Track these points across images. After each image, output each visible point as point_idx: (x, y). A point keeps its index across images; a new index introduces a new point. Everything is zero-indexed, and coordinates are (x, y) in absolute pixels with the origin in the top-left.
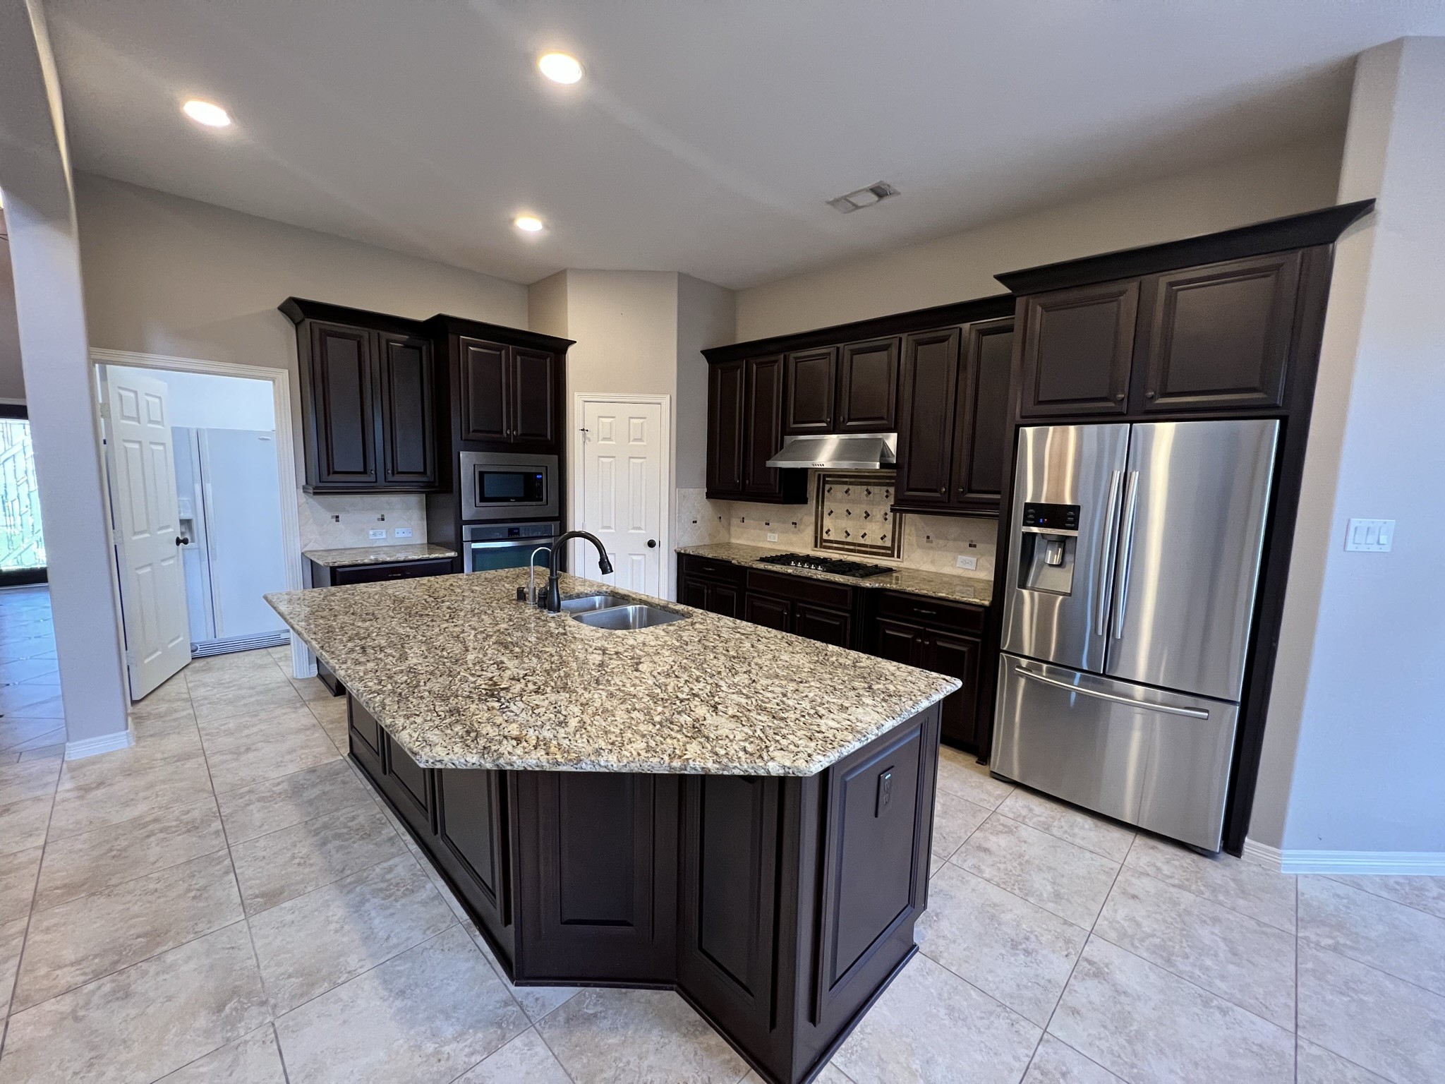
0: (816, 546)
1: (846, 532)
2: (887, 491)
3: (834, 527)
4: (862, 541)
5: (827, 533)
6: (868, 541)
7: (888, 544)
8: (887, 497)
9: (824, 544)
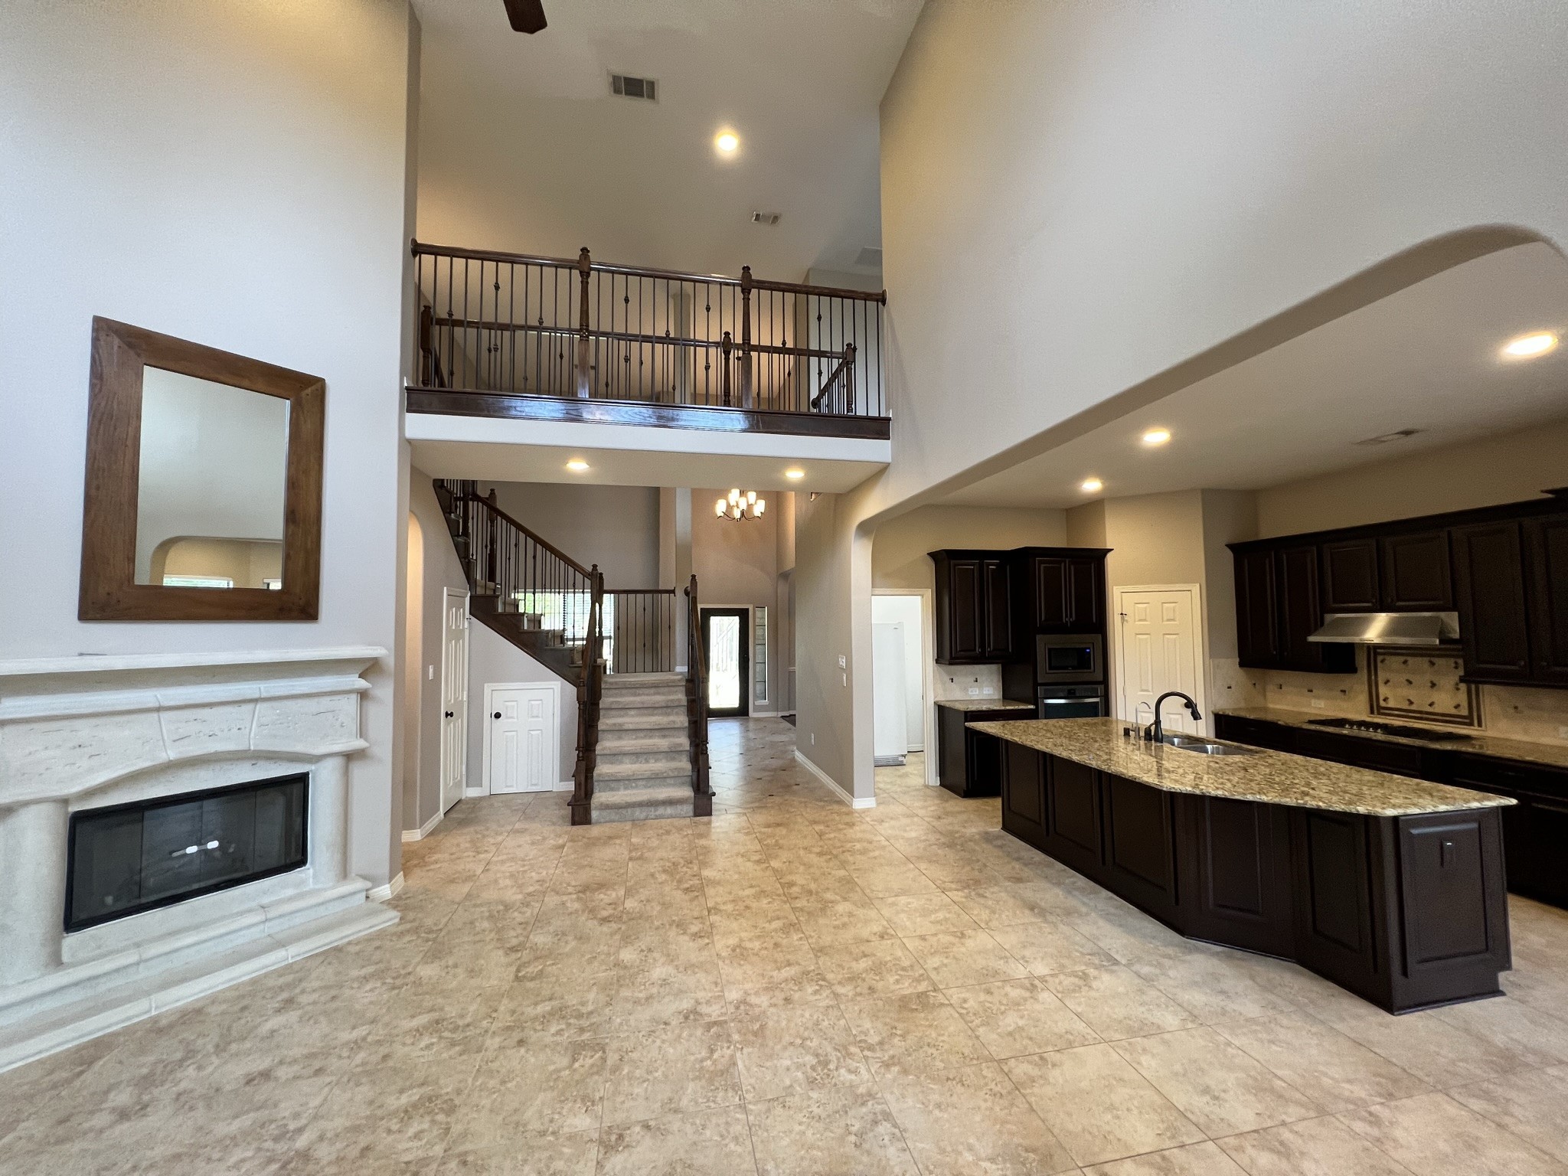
0: (1372, 712)
1: (1409, 700)
2: (1456, 663)
3: (1392, 695)
4: (1430, 709)
5: (1384, 700)
6: (1436, 709)
7: (1465, 712)
8: (1456, 668)
9: (1382, 711)
